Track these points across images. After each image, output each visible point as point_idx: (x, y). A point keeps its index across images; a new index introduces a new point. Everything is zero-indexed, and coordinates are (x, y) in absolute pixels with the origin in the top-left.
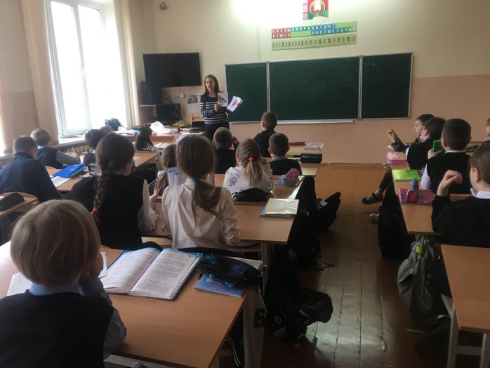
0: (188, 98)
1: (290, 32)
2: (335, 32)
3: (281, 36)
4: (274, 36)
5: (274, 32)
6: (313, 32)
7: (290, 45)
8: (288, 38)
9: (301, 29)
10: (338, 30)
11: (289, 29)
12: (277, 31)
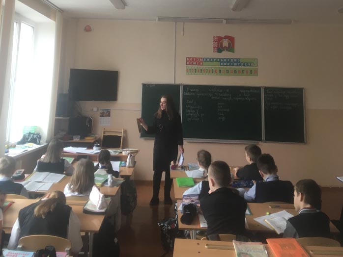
0: (101, 111)
1: (202, 62)
2: (240, 65)
3: (195, 63)
4: (188, 63)
5: (188, 60)
6: (222, 63)
7: (201, 72)
8: (200, 66)
9: (212, 60)
10: (242, 64)
11: (201, 58)
12: (191, 60)
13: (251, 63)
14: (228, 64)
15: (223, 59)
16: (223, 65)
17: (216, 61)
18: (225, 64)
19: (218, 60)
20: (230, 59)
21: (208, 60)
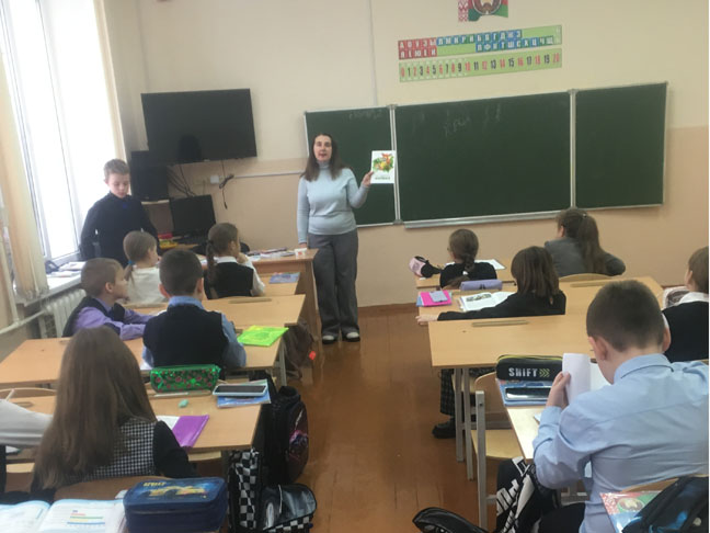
1: (435, 47)
2: (522, 46)
3: (418, 53)
4: (403, 54)
5: (402, 46)
6: (480, 46)
7: (434, 73)
8: (430, 59)
9: (456, 40)
10: (526, 43)
11: (433, 39)
12: (410, 45)
13: (545, 38)
14: (495, 46)
15: (483, 36)
16: (483, 50)
17: (467, 41)
18: (487, 47)
19: (471, 39)
20: (498, 35)
21: (448, 41)
